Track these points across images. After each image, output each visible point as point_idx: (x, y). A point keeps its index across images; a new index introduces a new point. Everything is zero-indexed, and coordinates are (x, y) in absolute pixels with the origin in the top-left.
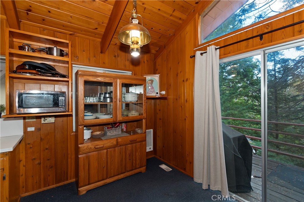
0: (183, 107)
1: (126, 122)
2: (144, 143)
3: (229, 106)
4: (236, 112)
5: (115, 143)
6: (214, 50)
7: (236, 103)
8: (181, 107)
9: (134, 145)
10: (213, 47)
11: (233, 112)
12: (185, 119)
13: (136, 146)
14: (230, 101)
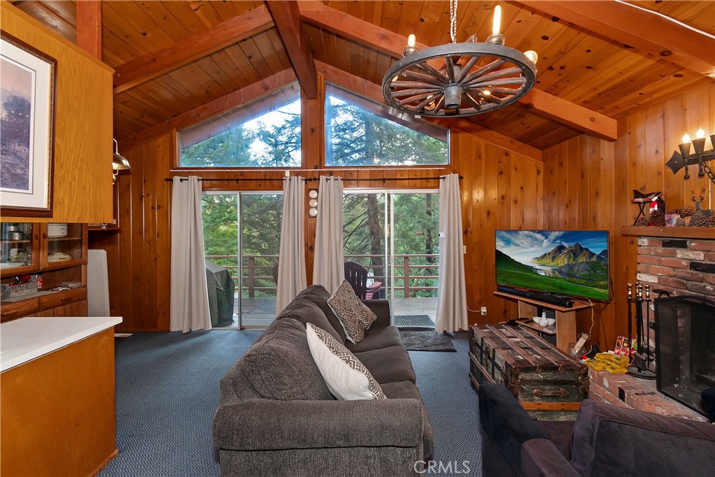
0: (151, 243)
1: (39, 273)
2: (83, 301)
3: (211, 240)
4: (223, 249)
5: (36, 305)
6: (196, 180)
7: (224, 235)
8: (149, 243)
9: (68, 306)
10: (196, 178)
11: (218, 249)
12: (156, 259)
13: (71, 307)
14: (213, 231)
